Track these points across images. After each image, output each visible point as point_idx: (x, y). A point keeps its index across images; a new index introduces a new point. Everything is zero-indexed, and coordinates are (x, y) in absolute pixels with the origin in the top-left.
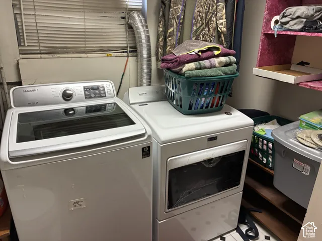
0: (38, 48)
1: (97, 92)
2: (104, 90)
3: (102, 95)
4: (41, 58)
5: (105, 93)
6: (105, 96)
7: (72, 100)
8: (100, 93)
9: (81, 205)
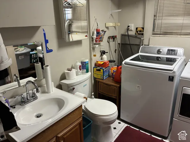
0: (159, 32)
1: (173, 52)
2: (177, 52)
3: (175, 54)
4: (160, 36)
5: (177, 54)
6: (176, 55)
7: (160, 54)
8: (174, 53)
9: (140, 88)
